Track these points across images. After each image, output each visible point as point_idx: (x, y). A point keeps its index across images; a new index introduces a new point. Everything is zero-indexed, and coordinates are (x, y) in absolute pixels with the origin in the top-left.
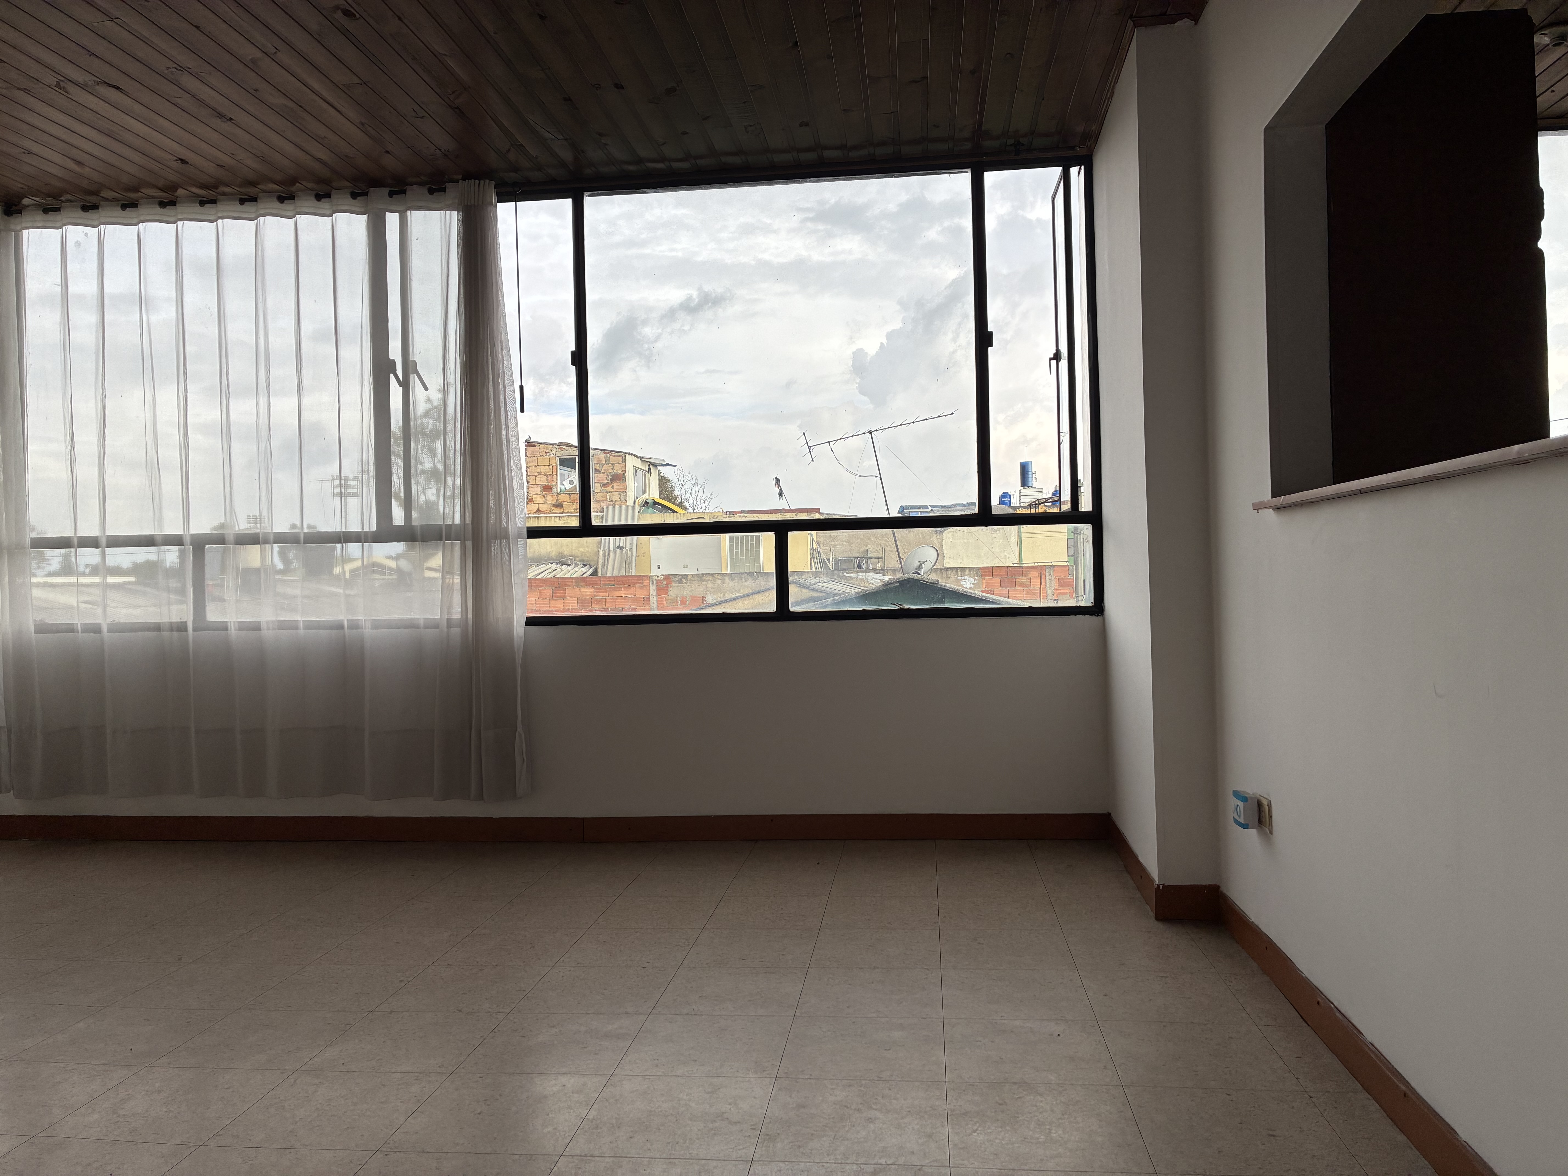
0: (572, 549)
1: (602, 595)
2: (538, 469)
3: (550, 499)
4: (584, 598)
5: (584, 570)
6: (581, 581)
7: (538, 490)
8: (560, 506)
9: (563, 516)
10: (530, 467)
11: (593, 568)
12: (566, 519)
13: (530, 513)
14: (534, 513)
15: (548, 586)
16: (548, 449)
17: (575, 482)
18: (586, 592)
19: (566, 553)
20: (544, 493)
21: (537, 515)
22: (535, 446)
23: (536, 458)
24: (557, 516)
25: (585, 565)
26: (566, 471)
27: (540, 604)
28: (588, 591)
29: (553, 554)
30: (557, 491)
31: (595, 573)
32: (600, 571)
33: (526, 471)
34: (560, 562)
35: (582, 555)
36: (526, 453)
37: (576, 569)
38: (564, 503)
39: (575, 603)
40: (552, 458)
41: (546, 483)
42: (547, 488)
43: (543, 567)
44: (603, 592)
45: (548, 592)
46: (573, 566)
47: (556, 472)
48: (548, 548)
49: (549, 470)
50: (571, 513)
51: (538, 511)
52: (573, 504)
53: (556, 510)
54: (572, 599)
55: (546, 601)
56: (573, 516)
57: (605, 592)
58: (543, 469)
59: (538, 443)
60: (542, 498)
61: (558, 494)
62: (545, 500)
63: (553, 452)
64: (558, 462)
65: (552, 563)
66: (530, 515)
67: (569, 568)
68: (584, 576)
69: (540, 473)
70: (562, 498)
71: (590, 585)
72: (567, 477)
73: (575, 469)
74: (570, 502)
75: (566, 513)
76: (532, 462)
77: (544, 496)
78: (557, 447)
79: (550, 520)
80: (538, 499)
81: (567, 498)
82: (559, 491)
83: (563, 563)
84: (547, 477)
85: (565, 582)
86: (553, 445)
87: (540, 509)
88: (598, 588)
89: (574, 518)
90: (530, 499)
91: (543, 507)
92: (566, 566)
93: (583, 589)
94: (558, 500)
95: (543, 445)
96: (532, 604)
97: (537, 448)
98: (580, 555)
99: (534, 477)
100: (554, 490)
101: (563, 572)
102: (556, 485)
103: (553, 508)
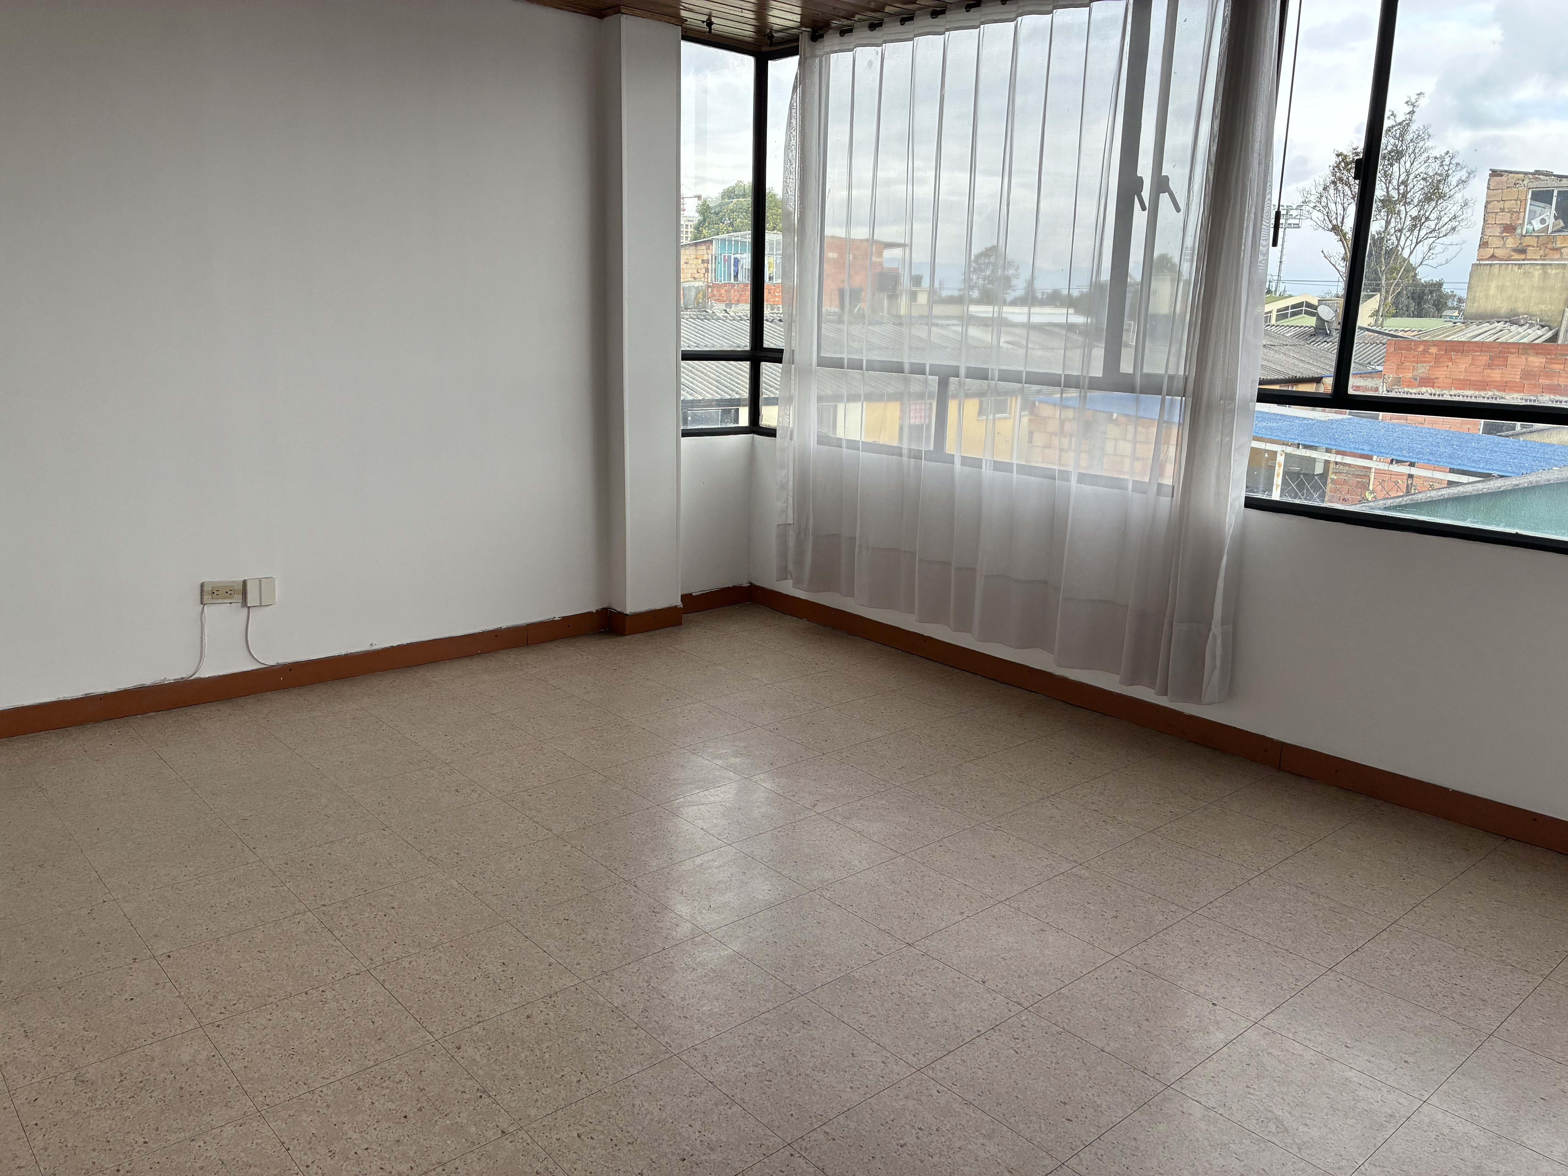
0: (1529, 305)
1: (1557, 367)
2: (1501, 205)
3: (1511, 243)
4: (1529, 369)
5: (1540, 333)
6: (1531, 348)
7: (1497, 231)
8: (1523, 251)
9: (1525, 264)
10: (1491, 202)
11: (1554, 331)
12: (1527, 267)
13: (1482, 260)
14: (1486, 260)
15: (1486, 351)
16: (1518, 180)
17: (1547, 222)
18: (1534, 363)
19: (1521, 310)
20: (1505, 234)
21: (1490, 262)
22: (1502, 176)
23: (1500, 191)
24: (1516, 264)
25: (1543, 326)
26: (1539, 207)
27: (1470, 372)
28: (1537, 361)
29: (1503, 311)
30: (1522, 232)
31: (1554, 338)
32: (1561, 334)
33: (1485, 207)
34: (1510, 321)
35: (1541, 314)
36: (1489, 184)
37: (1530, 331)
38: (1529, 248)
39: (1517, 375)
40: (1522, 191)
41: (1509, 223)
42: (1509, 229)
43: (1486, 326)
44: (1558, 364)
45: (1484, 359)
46: (1525, 327)
47: (1525, 209)
48: (1498, 303)
49: (1515, 206)
50: (1535, 260)
51: (1493, 257)
52: (1540, 249)
53: (1516, 256)
54: (1514, 370)
55: (1479, 369)
56: (1537, 264)
57: (1561, 364)
58: (1508, 205)
59: (1506, 171)
60: (1500, 241)
61: (1522, 236)
62: (1505, 243)
63: (1525, 182)
64: (1530, 196)
65: (1498, 322)
66: (1481, 262)
67: (1520, 329)
68: (1536, 342)
69: (1502, 210)
70: (1527, 241)
71: (1541, 354)
72: (1538, 214)
73: (1551, 205)
74: (1537, 247)
75: (1529, 260)
76: (1495, 196)
77: (1503, 238)
78: (1531, 176)
79: (1506, 269)
80: (1495, 242)
81: (1533, 242)
82: (1524, 232)
83: (1513, 323)
84: (1512, 215)
85: (1508, 348)
86: (1526, 174)
87: (1497, 255)
88: (1552, 359)
89: (1538, 267)
90: (1484, 242)
91: (1498, 253)
92: (1517, 326)
93: (1530, 359)
94: (1521, 244)
95: (1512, 175)
96: (1461, 372)
97: (1504, 178)
98: (1538, 313)
99: (1493, 215)
100: (1519, 231)
101: (1511, 334)
102: (1522, 225)
103: (1512, 253)
